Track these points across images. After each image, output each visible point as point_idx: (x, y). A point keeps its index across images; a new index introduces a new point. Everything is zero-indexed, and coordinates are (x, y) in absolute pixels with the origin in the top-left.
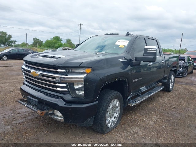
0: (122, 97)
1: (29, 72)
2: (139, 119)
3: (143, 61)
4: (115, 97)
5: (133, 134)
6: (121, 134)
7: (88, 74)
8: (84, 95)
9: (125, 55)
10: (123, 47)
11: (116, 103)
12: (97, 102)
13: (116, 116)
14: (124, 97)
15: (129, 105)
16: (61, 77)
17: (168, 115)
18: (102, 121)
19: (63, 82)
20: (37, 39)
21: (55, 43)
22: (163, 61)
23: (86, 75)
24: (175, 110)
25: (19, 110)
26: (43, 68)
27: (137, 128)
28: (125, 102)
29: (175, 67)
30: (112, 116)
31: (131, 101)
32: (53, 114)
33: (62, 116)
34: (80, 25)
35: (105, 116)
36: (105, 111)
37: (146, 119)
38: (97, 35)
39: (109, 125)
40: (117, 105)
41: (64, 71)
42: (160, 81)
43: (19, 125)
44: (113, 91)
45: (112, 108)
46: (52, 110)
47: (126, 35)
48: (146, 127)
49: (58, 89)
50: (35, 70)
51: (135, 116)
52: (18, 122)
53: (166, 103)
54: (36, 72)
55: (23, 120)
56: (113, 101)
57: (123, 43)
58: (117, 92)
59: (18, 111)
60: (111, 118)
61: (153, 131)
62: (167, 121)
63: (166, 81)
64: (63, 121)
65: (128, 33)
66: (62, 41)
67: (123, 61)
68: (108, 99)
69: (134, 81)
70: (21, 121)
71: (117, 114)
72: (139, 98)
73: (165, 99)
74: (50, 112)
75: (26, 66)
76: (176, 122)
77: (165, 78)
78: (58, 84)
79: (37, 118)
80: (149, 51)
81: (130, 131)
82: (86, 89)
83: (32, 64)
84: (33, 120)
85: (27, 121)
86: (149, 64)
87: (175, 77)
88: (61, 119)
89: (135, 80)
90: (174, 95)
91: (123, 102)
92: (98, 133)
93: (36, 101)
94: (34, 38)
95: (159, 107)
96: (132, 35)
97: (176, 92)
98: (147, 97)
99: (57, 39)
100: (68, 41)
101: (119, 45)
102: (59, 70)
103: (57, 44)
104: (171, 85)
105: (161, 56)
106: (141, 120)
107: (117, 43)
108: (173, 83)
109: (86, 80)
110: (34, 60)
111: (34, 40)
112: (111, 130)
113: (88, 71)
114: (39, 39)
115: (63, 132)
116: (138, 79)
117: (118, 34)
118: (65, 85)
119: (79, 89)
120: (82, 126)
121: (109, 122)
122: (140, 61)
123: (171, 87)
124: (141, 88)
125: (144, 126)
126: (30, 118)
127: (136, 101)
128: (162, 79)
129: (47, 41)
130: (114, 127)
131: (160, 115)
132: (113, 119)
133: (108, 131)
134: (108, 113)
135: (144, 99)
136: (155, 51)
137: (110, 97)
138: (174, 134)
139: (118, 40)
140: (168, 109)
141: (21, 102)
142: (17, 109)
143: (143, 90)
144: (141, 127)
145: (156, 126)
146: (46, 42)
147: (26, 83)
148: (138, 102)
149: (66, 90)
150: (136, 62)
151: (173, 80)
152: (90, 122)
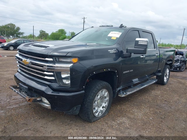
0: (111, 88)
1: (22, 60)
2: (128, 110)
3: (134, 54)
4: (103, 88)
5: (119, 124)
6: (107, 123)
7: (74, 63)
8: (70, 84)
9: (116, 47)
10: (115, 38)
11: (105, 93)
12: (83, 91)
13: (105, 106)
14: (114, 88)
15: (119, 96)
16: (48, 66)
17: (158, 107)
18: (88, 110)
19: (49, 70)
20: (43, 31)
21: (60, 36)
22: (157, 54)
23: (72, 64)
24: (166, 103)
25: (15, 97)
26: (35, 57)
27: (124, 118)
28: (114, 93)
29: (171, 60)
30: (100, 105)
31: (121, 92)
32: (41, 101)
33: (49, 103)
34: (84, 18)
35: (92, 105)
36: (92, 101)
37: (135, 110)
38: (93, 27)
39: (97, 114)
40: (106, 95)
41: (51, 59)
42: (154, 74)
43: (12, 110)
44: (102, 81)
45: (100, 97)
46: (40, 97)
47: (119, 27)
48: (133, 118)
49: (46, 77)
50: (26, 58)
51: (125, 107)
52: (12, 107)
53: (158, 96)
54: (27, 60)
55: (17, 106)
56: (101, 91)
57: (115, 35)
58: (105, 83)
59: (13, 97)
60: (99, 107)
61: (139, 122)
62: (155, 113)
63: (160, 74)
64: (50, 108)
65: (122, 25)
66: (66, 33)
67: (113, 52)
68: (96, 89)
69: (124, 72)
70: (14, 106)
71: (106, 104)
72: (129, 89)
73: (158, 92)
74: (38, 99)
75: (20, 55)
76: (165, 114)
77: (159, 71)
78: (45, 73)
79: (30, 104)
80: (140, 43)
81: (117, 121)
82: (72, 78)
83: (25, 53)
84: (26, 106)
85: (20, 107)
86: (141, 57)
87: (170, 71)
88: (48, 106)
89: (126, 72)
90: (168, 89)
91: (112, 92)
92: (85, 121)
93: (26, 88)
94: (41, 31)
95: (150, 99)
96: (125, 27)
97: (171, 86)
98: (138, 89)
99: (62, 32)
100: (72, 34)
101: (112, 37)
102: (47, 59)
103: (62, 36)
104: (165, 78)
105: (156, 49)
106: (130, 111)
107: (110, 35)
108: (168, 77)
109: (72, 70)
110: (27, 49)
111: (40, 32)
112: (98, 120)
113: (75, 60)
114: (45, 32)
115: (51, 119)
116: (128, 71)
117: (112, 26)
118: (52, 74)
119: (66, 78)
120: (69, 114)
121: (97, 112)
122: (131, 53)
123: (165, 80)
124: (133, 80)
125: (132, 116)
126: (23, 104)
127: (127, 92)
128: (156, 72)
129: (52, 33)
130: (102, 117)
131: (150, 107)
132: (101, 109)
133: (95, 120)
134: (96, 102)
135: (135, 91)
136: (146, 44)
137: (97, 87)
138: (160, 126)
139: (111, 32)
140: (159, 102)
141: (13, 88)
142: (14, 95)
143: (135, 82)
144: (128, 117)
145: (143, 118)
146: (51, 35)
147: (19, 71)
148: (129, 93)
149: (53, 78)
150: (127, 53)
151: (168, 74)
152: (76, 110)
